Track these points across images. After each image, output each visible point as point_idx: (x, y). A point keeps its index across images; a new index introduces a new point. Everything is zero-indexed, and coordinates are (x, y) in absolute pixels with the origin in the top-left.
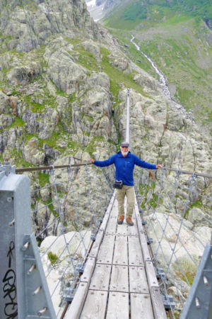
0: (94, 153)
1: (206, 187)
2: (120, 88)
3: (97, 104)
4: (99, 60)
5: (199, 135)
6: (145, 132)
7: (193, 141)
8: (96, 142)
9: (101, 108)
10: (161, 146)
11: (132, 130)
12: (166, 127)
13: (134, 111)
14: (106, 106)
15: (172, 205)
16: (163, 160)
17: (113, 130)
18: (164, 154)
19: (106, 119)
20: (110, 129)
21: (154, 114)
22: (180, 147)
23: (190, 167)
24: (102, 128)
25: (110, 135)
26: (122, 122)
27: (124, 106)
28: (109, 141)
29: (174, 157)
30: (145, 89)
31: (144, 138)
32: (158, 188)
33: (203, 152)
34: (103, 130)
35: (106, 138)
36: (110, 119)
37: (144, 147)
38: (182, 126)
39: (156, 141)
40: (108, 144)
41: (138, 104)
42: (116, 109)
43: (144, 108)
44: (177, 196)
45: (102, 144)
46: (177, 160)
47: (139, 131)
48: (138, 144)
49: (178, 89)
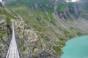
0: (3, 38)
1: (37, 42)
2: (10, 19)
3: (3, 23)
4: (3, 12)
5: (33, 30)
6: (19, 31)
7: (32, 31)
8: (3, 35)
9: (4, 24)
10: (24, 33)
11: (15, 30)
12: (25, 28)
13: (15, 25)
14: (6, 24)
15: (29, 49)
16: (25, 37)
17: (9, 31)
18: (25, 36)
19: (6, 28)
20: (8, 30)
21: (21, 25)
22: (29, 33)
23: (32, 38)
24: (5, 30)
25: (8, 32)
26: (11, 28)
27: (12, 24)
28: (8, 34)
29: (28, 36)
30: (18, 20)
31: (19, 32)
32: (24, 45)
33: (35, 34)
34: (5, 31)
35: (7, 33)
36: (8, 28)
37: (19, 34)
38: (29, 28)
39: (22, 32)
40: (8, 35)
41: (16, 23)
42: (9, 25)
43: (18, 24)
44: (30, 46)
45: (5, 35)
46: (29, 37)
47: (17, 30)
48: (17, 34)
49: (25, 21)
